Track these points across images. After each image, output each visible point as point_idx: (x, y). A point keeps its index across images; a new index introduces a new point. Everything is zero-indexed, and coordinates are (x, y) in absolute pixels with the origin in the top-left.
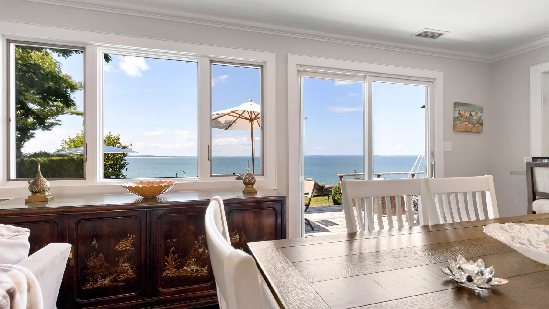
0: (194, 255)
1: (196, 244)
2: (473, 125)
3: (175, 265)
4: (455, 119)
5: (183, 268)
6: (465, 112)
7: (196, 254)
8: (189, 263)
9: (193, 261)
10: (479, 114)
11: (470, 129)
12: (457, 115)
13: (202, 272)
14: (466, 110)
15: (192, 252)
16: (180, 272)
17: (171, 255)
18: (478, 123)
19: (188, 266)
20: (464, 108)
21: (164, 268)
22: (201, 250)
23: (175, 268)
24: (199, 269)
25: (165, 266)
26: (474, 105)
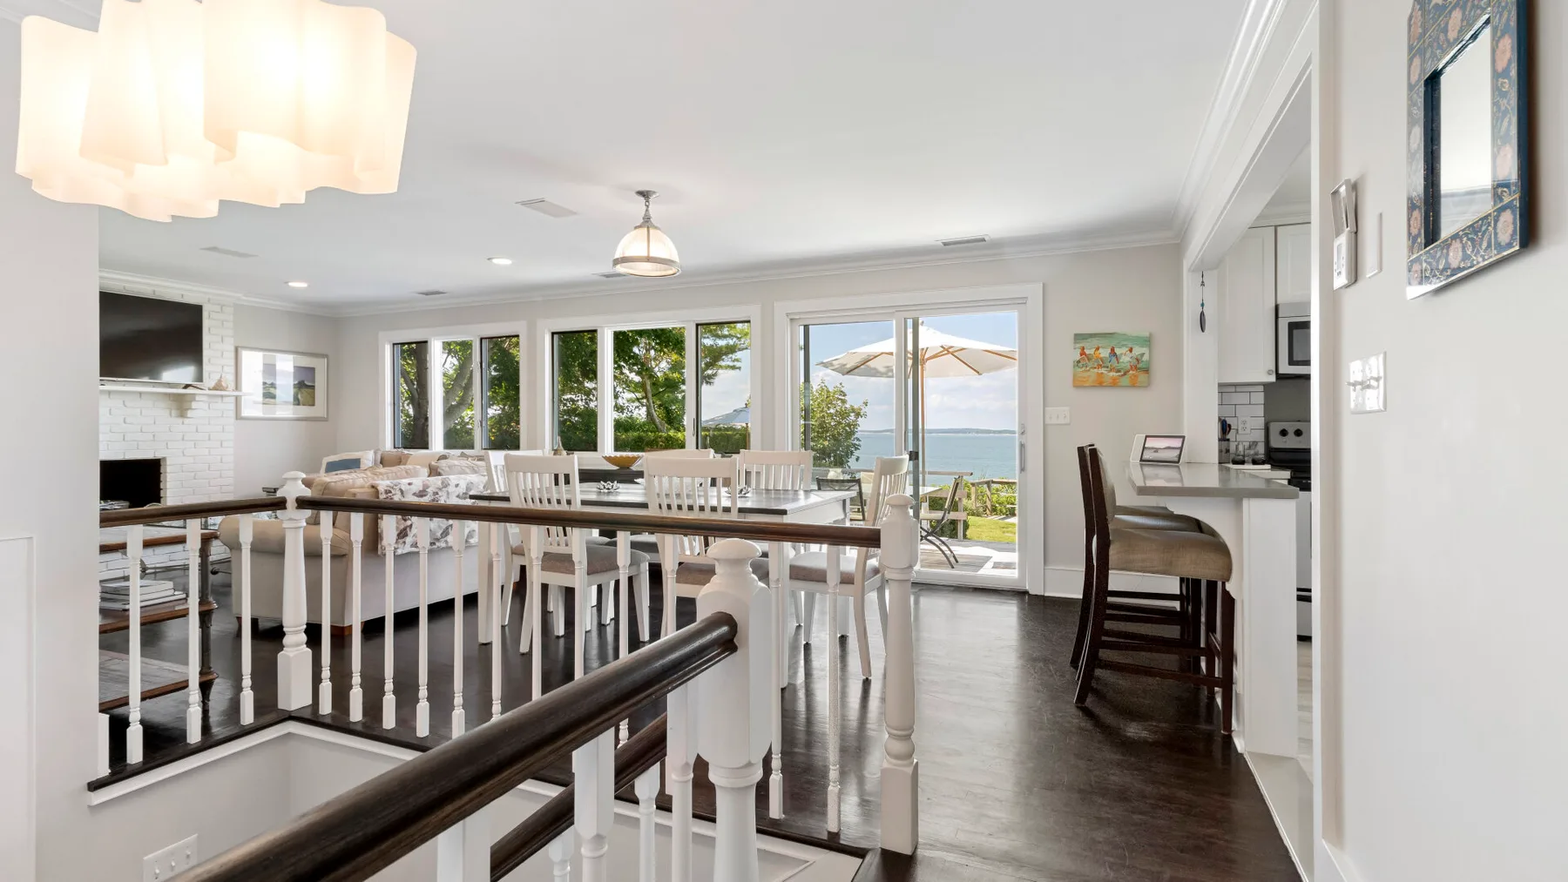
6: (1098, 349)
11: (1111, 381)
12: (1078, 357)
14: (1101, 345)
18: (1135, 366)
26: (1124, 335)
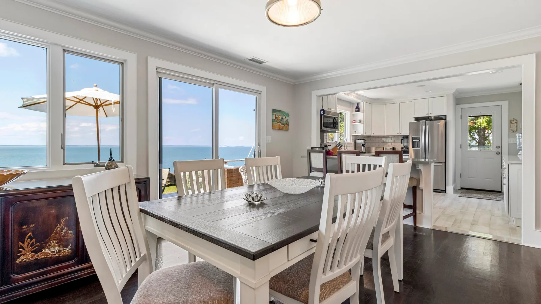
0: (55, 237)
1: (58, 226)
2: (283, 125)
3: (32, 250)
4: (273, 121)
5: (42, 251)
6: (279, 116)
7: (57, 236)
8: (49, 245)
9: (54, 243)
10: (287, 118)
11: (282, 128)
12: (274, 118)
13: (64, 252)
14: (280, 114)
15: (53, 235)
16: (38, 256)
17: (27, 240)
18: (286, 123)
19: (48, 248)
20: (278, 113)
21: (18, 255)
22: (63, 232)
23: (32, 252)
24: (61, 249)
25: (20, 252)
26: (284, 112)
